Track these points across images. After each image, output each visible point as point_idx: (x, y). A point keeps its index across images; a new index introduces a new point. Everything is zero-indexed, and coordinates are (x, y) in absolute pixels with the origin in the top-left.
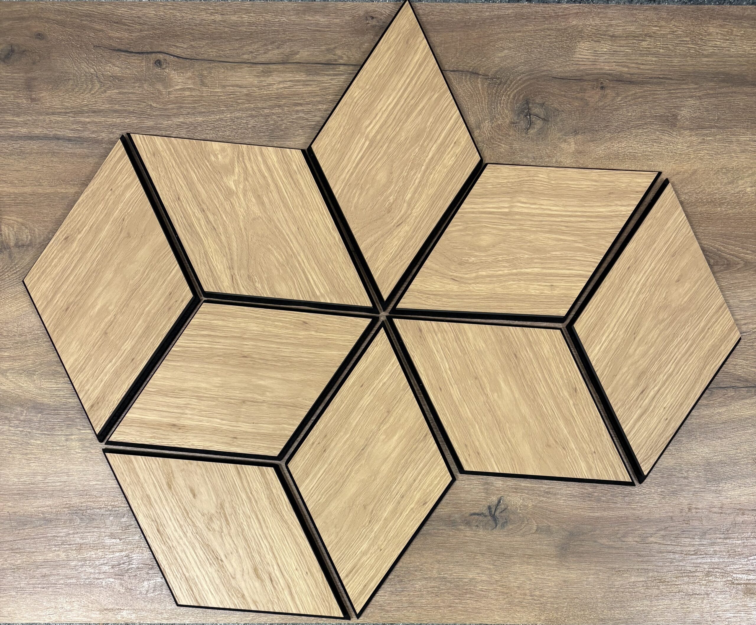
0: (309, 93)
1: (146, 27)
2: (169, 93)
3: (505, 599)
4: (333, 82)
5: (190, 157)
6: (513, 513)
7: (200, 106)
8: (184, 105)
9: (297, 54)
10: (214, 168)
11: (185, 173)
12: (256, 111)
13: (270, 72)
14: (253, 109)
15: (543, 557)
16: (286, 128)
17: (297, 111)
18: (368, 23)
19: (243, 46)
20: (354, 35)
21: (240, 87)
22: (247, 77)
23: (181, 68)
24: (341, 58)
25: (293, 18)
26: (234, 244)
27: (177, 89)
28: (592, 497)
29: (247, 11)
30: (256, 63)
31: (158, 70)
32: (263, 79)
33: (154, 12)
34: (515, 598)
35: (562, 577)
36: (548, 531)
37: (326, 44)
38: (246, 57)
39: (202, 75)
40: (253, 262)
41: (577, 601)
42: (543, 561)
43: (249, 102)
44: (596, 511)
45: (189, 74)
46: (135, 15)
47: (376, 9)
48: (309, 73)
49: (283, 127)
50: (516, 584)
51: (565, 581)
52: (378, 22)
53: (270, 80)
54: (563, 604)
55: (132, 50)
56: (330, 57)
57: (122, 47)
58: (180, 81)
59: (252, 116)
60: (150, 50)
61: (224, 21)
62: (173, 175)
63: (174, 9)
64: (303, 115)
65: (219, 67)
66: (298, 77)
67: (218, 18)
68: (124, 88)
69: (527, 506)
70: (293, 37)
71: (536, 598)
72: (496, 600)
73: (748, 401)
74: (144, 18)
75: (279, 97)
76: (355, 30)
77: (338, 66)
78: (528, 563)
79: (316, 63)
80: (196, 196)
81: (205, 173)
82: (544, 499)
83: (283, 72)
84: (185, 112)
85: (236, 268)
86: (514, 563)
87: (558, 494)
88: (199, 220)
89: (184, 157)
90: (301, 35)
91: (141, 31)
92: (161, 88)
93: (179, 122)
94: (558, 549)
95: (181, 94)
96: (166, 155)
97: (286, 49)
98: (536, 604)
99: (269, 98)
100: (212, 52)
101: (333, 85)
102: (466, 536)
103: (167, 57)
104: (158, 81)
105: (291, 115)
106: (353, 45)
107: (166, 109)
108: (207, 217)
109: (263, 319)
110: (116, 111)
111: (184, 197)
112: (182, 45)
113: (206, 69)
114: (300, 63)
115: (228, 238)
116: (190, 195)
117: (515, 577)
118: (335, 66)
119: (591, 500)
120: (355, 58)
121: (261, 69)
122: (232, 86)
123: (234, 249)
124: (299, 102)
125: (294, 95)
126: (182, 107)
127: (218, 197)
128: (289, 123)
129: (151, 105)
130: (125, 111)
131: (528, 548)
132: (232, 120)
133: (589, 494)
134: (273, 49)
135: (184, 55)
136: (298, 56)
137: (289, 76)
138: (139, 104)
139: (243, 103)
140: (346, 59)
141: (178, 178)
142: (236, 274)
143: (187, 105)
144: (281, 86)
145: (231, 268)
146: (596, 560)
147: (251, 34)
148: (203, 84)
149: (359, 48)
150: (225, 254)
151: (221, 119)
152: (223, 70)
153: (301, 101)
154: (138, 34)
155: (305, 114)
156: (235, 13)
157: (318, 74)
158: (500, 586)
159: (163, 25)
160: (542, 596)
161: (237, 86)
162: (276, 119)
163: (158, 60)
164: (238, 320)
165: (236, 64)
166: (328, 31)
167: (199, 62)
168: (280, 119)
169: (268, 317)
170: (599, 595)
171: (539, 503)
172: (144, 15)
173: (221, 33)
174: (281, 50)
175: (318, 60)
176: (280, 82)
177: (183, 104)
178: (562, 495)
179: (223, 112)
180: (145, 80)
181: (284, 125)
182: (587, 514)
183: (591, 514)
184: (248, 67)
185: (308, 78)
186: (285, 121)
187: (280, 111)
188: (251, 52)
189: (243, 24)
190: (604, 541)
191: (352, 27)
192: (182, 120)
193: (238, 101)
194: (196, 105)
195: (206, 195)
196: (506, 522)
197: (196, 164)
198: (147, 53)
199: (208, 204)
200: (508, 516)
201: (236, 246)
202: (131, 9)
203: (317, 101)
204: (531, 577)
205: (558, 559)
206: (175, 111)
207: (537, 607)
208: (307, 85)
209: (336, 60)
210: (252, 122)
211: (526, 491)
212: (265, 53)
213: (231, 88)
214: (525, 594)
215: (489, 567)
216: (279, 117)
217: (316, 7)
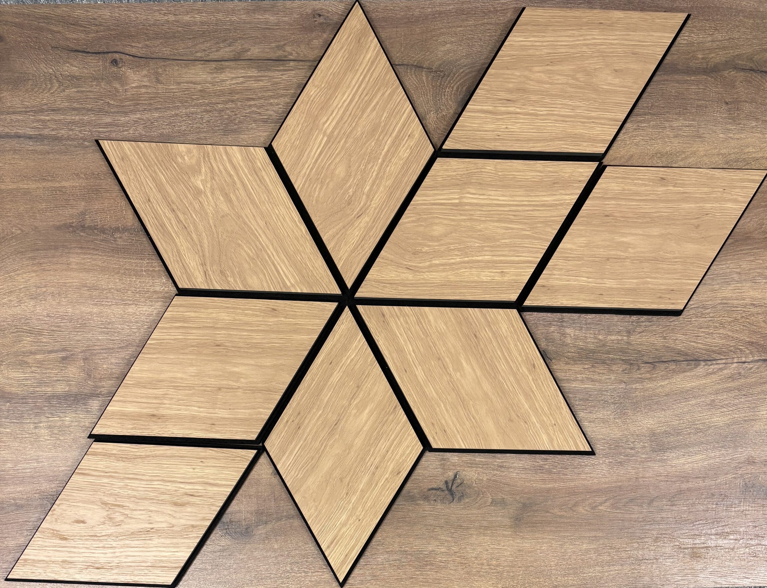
0: (261, 88)
1: (102, 28)
2: (126, 91)
3: (463, 569)
4: (284, 77)
5: (158, 160)
6: (470, 487)
7: (156, 102)
8: (141, 102)
9: (248, 51)
10: (181, 169)
11: (154, 175)
12: (210, 106)
13: (223, 69)
14: (207, 105)
15: (498, 528)
16: (240, 122)
17: (250, 106)
18: (316, 21)
19: (196, 45)
20: (302, 32)
21: (195, 83)
22: (200, 73)
23: (137, 67)
24: (291, 54)
25: (244, 17)
26: (205, 241)
27: (133, 87)
28: (543, 470)
29: (199, 12)
30: (209, 61)
31: (115, 69)
32: (216, 76)
33: (109, 14)
34: (473, 567)
35: (517, 546)
36: (503, 503)
37: (276, 41)
38: (199, 55)
39: (157, 73)
40: (224, 258)
41: (531, 569)
42: (498, 532)
43: (203, 97)
44: (547, 483)
45: (145, 72)
46: (91, 17)
47: (323, 7)
48: (260, 69)
49: (237, 122)
50: (474, 555)
51: (519, 551)
52: (325, 19)
53: (222, 76)
54: (519, 572)
55: (88, 50)
56: (280, 53)
57: (79, 48)
58: (136, 78)
59: (207, 111)
60: (106, 50)
61: (177, 21)
62: (142, 177)
63: (129, 10)
64: (255, 109)
65: (174, 65)
66: (250, 74)
67: (171, 18)
68: (82, 87)
69: (482, 480)
70: (243, 35)
71: (493, 567)
72: (455, 570)
73: (688, 374)
74: (100, 20)
75: (232, 92)
76: (304, 27)
77: (288, 62)
78: (484, 535)
79: (267, 60)
80: (165, 197)
81: (173, 175)
82: (498, 472)
83: (235, 68)
84: (141, 109)
85: (208, 265)
86: (471, 534)
87: (511, 467)
88: (170, 220)
89: (151, 160)
90: (251, 33)
91: (97, 32)
92: (118, 86)
93: (136, 118)
94: (512, 520)
95: (137, 91)
96: (134, 158)
97: (238, 46)
98: (493, 573)
99: (222, 93)
100: (166, 51)
101: (284, 80)
102: (425, 511)
103: (123, 56)
104: (114, 80)
105: (244, 109)
106: (302, 41)
107: (123, 106)
108: (177, 217)
109: (233, 308)
110: (74, 109)
111: (154, 198)
112: (138, 45)
113: (161, 67)
114: (252, 59)
115: (199, 236)
116: (159, 196)
117: (472, 548)
118: (285, 62)
119: (542, 473)
120: (304, 54)
121: (214, 66)
122: (187, 83)
123: (206, 246)
124: (251, 97)
125: (247, 90)
126: (138, 104)
127: (187, 197)
128: (242, 118)
129: (108, 102)
130: (84, 108)
131: (484, 520)
132: (187, 115)
133: (541, 467)
134: (225, 47)
135: (139, 55)
136: (249, 53)
137: (241, 72)
138: (97, 102)
139: (197, 99)
140: (296, 55)
141: (147, 180)
142: (209, 269)
143: (144, 102)
144: (234, 82)
145: (203, 264)
146: (549, 529)
147: (203, 33)
148: (158, 81)
149: (308, 44)
150: (197, 251)
151: (177, 115)
152: (177, 68)
153: (254, 96)
154: (94, 35)
155: (258, 109)
156: (188, 13)
157: (269, 70)
158: (458, 557)
159: (118, 26)
160: (498, 566)
161: (191, 82)
162: (230, 114)
163: (114, 60)
164: (210, 311)
165: (189, 62)
166: (277, 29)
167: (154, 61)
168: (233, 113)
169: (239, 307)
170: (553, 563)
171: (493, 477)
172: (100, 17)
173: (175, 33)
174: (232, 48)
175: (269, 56)
176: (233, 78)
177: (139, 100)
178: (515, 468)
179: (178, 108)
180: (102, 79)
181: (238, 119)
182: (539, 486)
183: (543, 486)
184: (202, 64)
185: (259, 74)
186: (239, 116)
187: (234, 106)
188: (204, 50)
189: (195, 24)
190: (556, 511)
191: (300, 25)
192: (138, 116)
193: (193, 97)
194: (152, 102)
195: (175, 195)
196: (463, 496)
197: (164, 166)
198: (104, 53)
199: (178, 204)
200: (465, 490)
201: (207, 243)
202: (87, 11)
203: (269, 96)
204: (488, 548)
205: (512, 530)
206: (132, 108)
207: (494, 576)
208: (259, 80)
209: (286, 56)
210: (206, 117)
211: (481, 466)
212: (217, 51)
213: (185, 84)
214: (483, 564)
215: (448, 539)
216: (233, 111)
217: (266, 6)
